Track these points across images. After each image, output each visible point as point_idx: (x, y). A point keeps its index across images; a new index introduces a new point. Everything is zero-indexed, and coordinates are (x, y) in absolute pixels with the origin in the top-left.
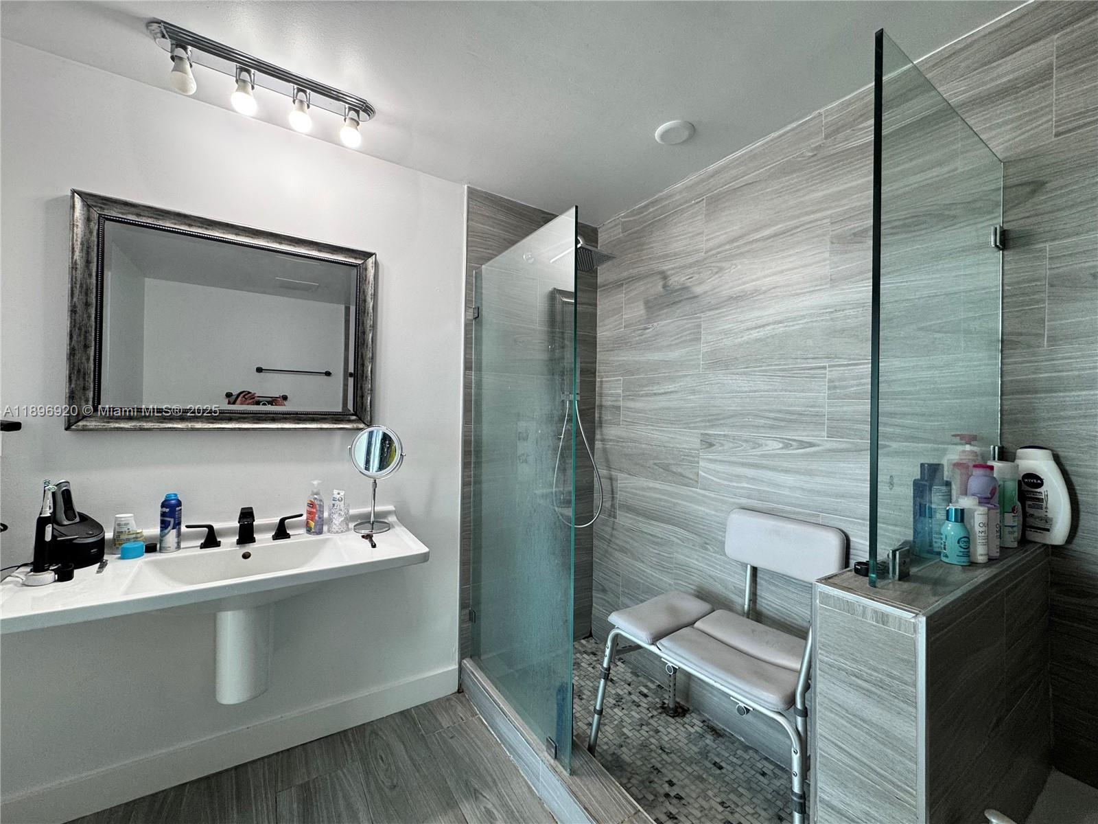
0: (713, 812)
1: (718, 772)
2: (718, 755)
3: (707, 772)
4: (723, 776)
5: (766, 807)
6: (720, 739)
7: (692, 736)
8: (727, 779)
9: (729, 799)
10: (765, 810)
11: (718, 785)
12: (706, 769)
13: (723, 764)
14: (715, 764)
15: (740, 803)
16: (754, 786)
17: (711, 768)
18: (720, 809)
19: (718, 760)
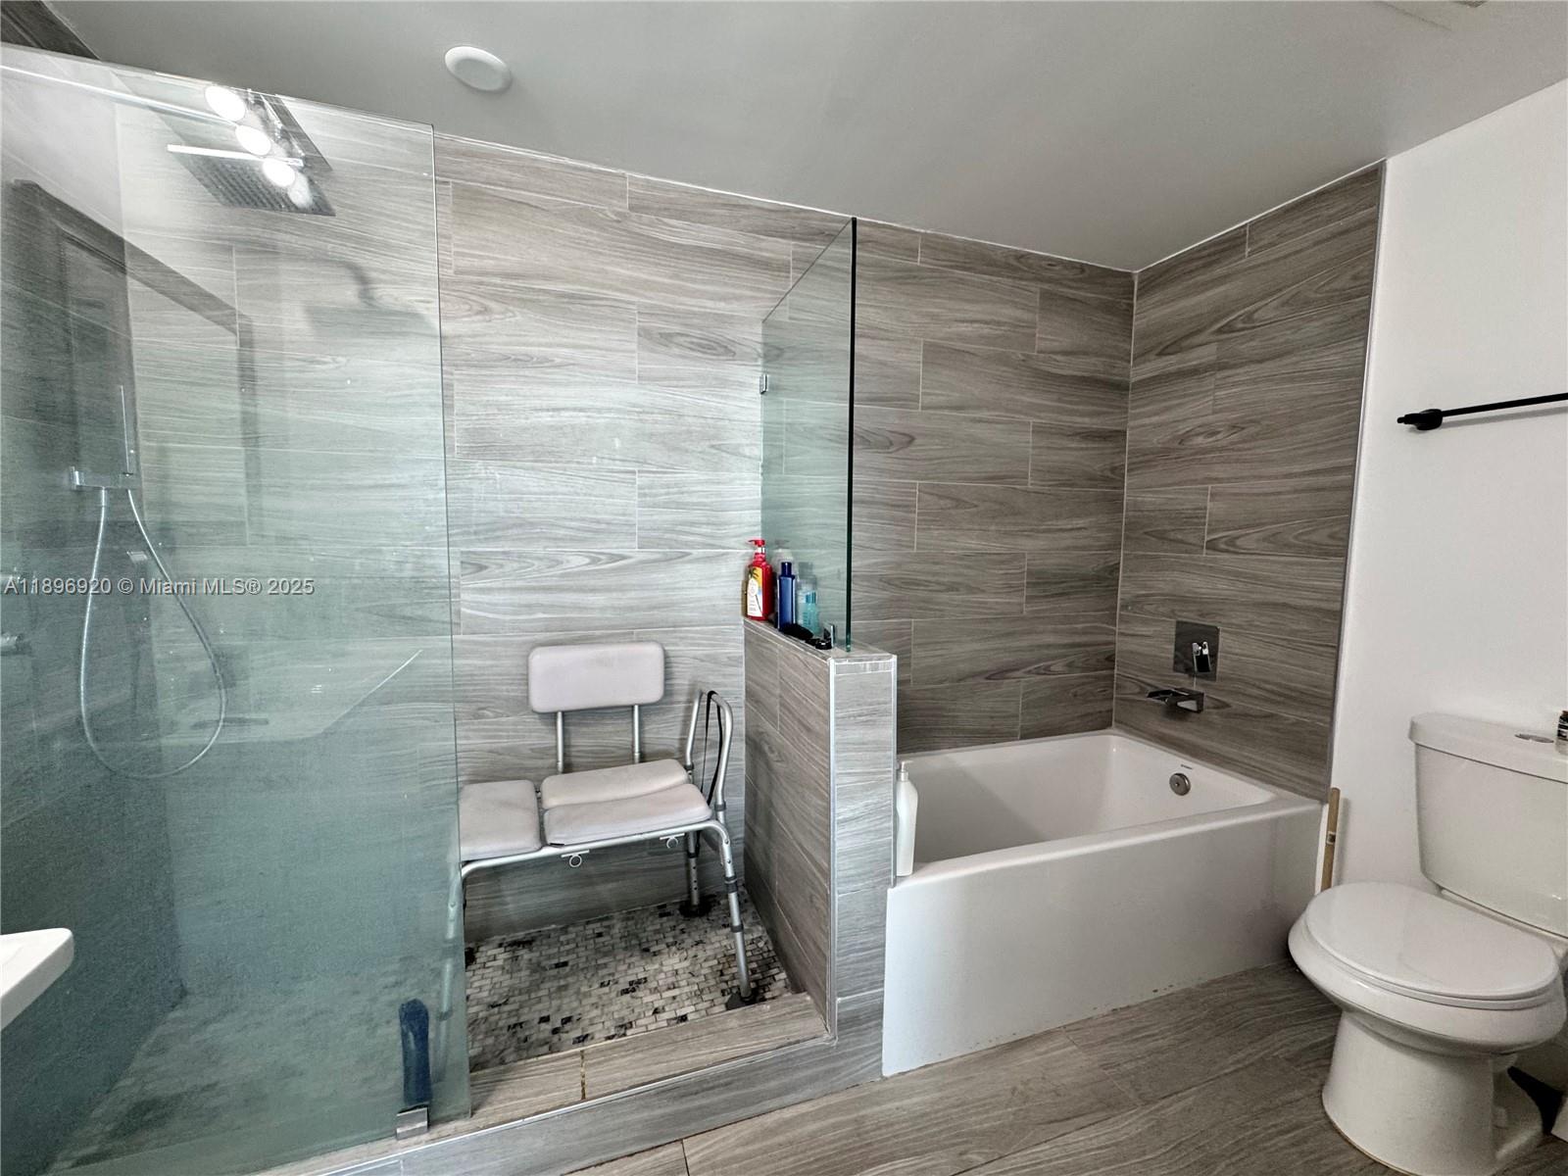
0: (605, 998)
1: (568, 969)
2: (549, 957)
3: (560, 978)
4: (575, 968)
5: (630, 954)
6: (534, 944)
7: (507, 968)
8: (581, 966)
9: (603, 977)
10: (631, 956)
11: (582, 978)
12: (557, 978)
13: (562, 960)
14: (557, 966)
15: (612, 971)
16: (606, 949)
17: (558, 972)
18: (606, 989)
19: (556, 961)
